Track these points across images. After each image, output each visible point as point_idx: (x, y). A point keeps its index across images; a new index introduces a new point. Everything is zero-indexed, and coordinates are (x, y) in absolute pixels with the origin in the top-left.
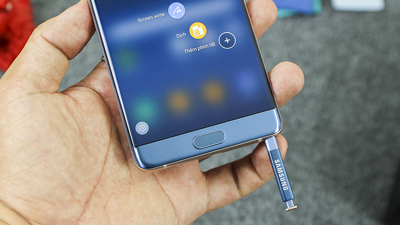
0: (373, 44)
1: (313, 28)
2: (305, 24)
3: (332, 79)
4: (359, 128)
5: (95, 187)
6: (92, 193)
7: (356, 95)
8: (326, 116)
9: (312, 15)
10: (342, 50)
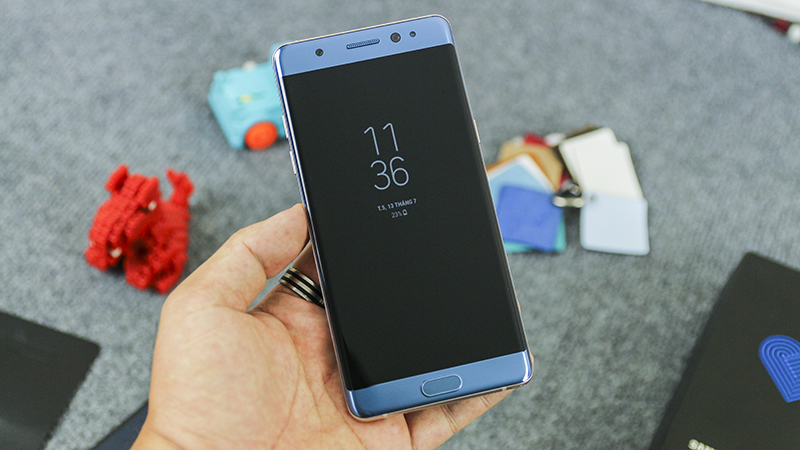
0: (627, 297)
1: (550, 271)
2: (542, 263)
3: (567, 337)
4: (595, 405)
5: (283, 431)
6: (279, 437)
7: (596, 361)
8: (552, 385)
9: (554, 253)
10: (586, 301)
